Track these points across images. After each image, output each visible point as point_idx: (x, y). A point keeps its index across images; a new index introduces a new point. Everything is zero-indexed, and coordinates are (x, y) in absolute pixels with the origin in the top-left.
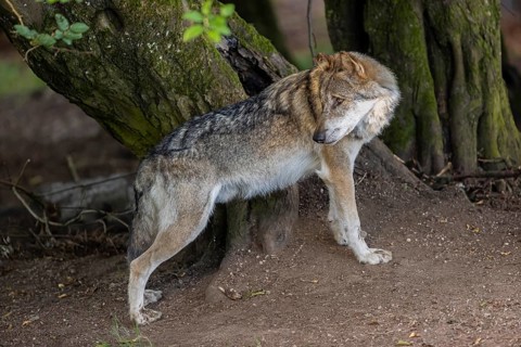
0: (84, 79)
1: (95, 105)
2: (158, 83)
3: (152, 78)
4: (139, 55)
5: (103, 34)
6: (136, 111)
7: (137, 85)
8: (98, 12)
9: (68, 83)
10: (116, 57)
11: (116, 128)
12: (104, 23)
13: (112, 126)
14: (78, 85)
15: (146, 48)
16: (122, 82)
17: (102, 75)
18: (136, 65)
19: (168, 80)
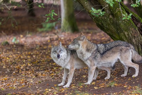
0: (107, 28)
1: (109, 33)
2: (121, 29)
3: (120, 28)
4: (118, 23)
5: (110, 19)
6: (117, 34)
7: (117, 29)
8: (110, 14)
9: (104, 29)
10: (113, 23)
11: (113, 38)
12: (111, 17)
13: (112, 37)
14: (105, 29)
15: (119, 22)
16: (114, 28)
17: (110, 27)
18: (117, 25)
19: (123, 28)
